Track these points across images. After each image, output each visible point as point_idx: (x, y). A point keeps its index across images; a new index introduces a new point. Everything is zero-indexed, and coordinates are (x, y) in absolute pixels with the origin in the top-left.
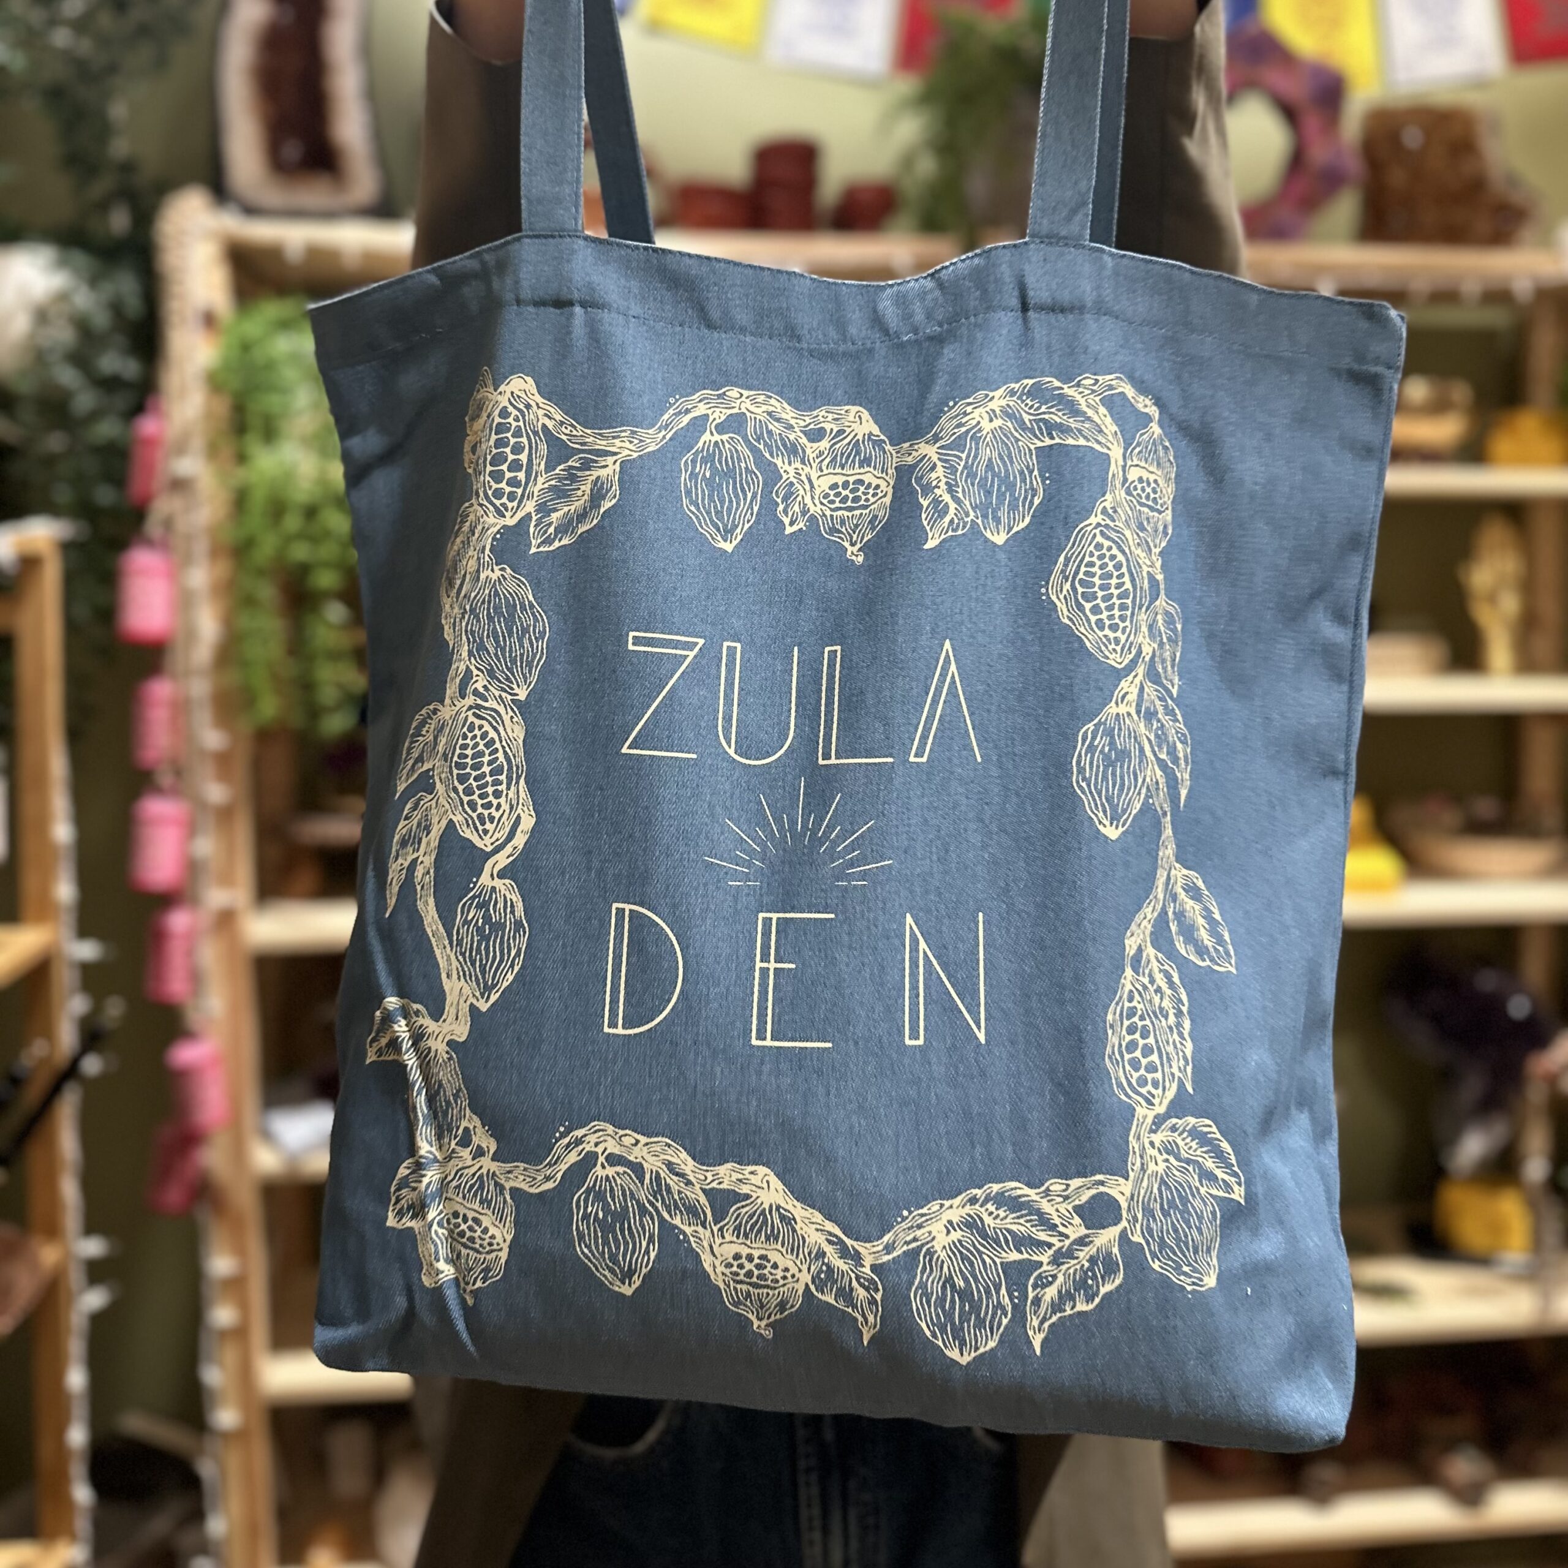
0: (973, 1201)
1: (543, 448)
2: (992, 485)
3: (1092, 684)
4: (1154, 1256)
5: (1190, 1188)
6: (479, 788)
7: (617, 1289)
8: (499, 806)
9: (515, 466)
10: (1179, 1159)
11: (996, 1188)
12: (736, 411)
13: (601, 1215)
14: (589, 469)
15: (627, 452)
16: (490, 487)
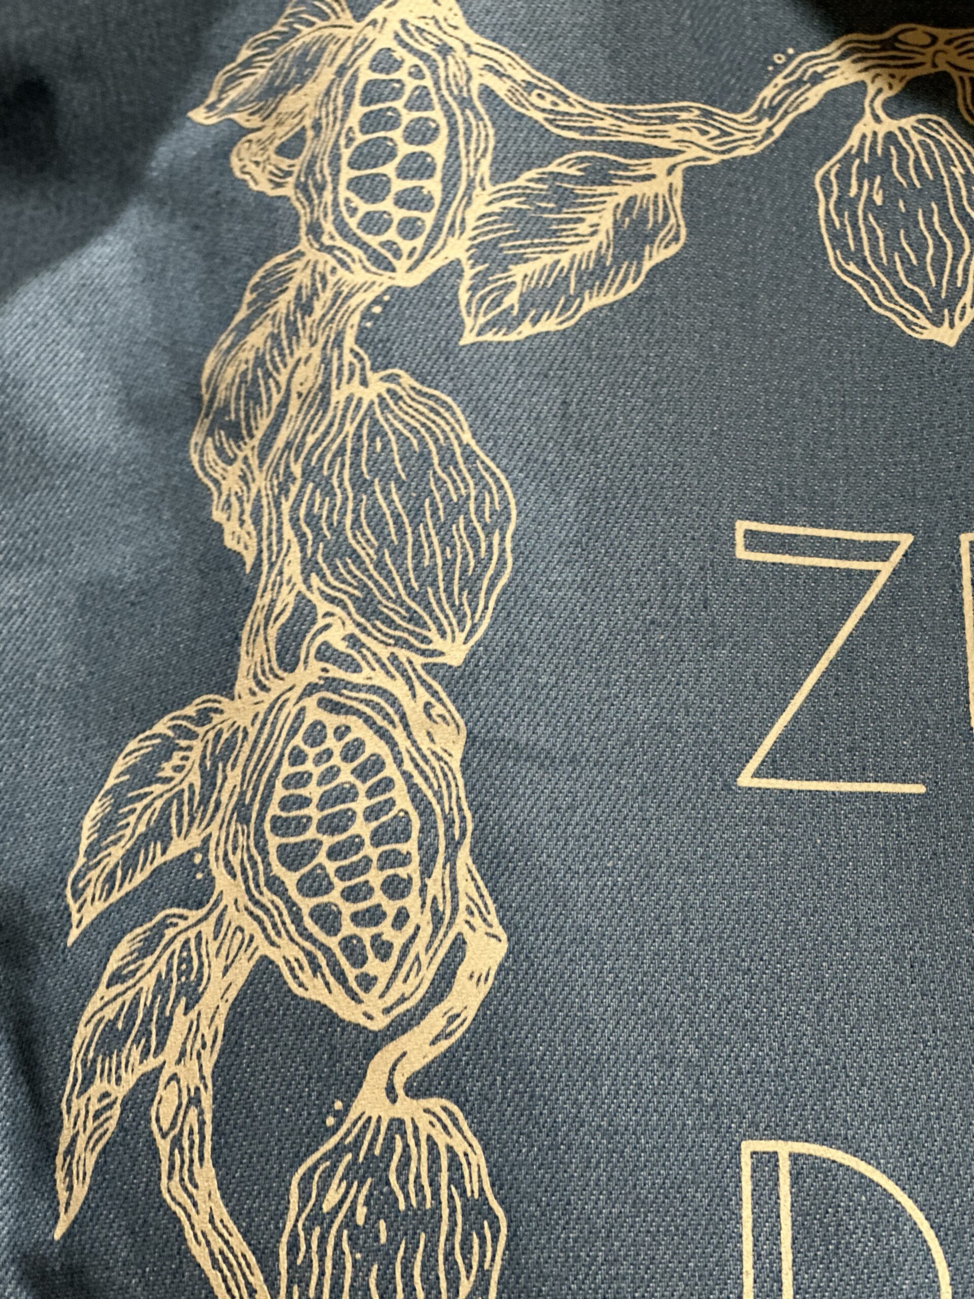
1: (486, 133)
6: (342, 873)
8: (401, 918)
9: (416, 168)
14: (607, 181)
15: (695, 152)
16: (353, 211)
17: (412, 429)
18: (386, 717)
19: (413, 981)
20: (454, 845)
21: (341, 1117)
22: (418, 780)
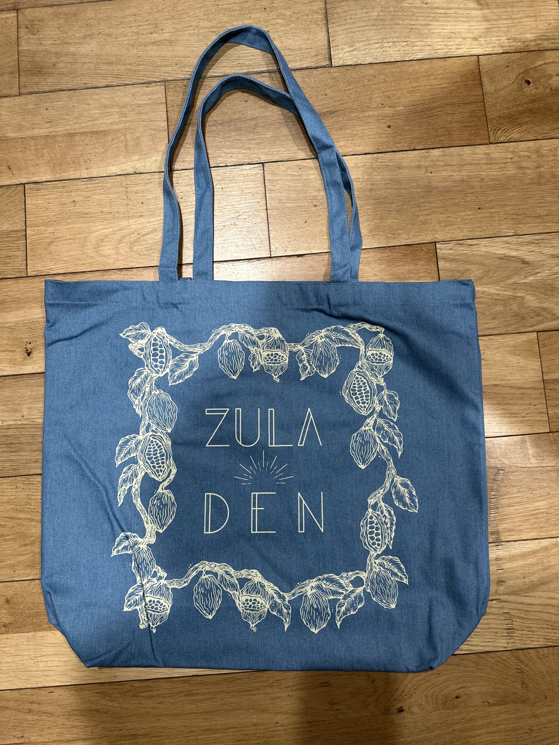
0: (319, 580)
1: (170, 351)
2: (322, 359)
3: (356, 422)
4: (374, 597)
5: (387, 577)
6: (156, 461)
7: (207, 617)
8: (163, 467)
9: (161, 357)
10: (384, 568)
11: (326, 576)
12: (234, 331)
13: (203, 591)
14: (188, 358)
15: (200, 352)
16: (153, 364)
17: (163, 398)
18: (161, 440)
19: (165, 475)
20: (170, 457)
21: (156, 492)
22: (165, 448)
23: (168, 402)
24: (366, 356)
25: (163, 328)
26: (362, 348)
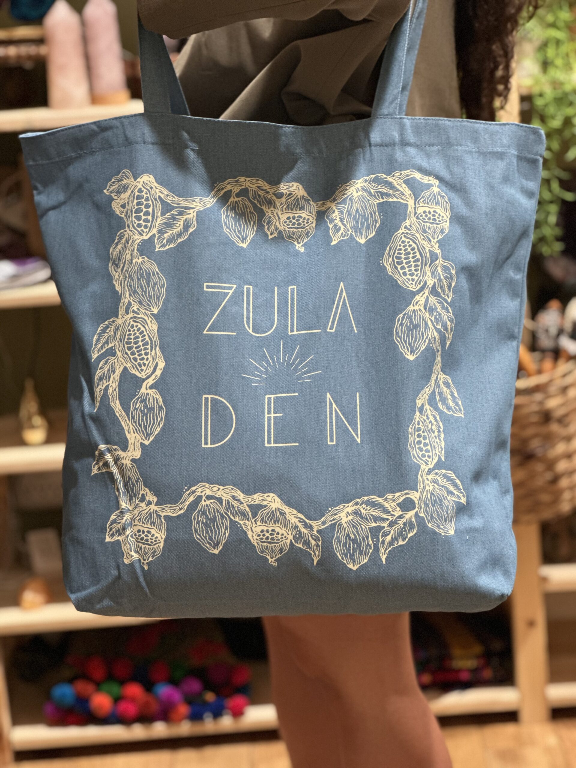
0: (357, 504)
1: (160, 206)
2: (359, 219)
3: (402, 299)
4: (429, 521)
5: (443, 497)
6: (138, 352)
7: (212, 552)
8: (147, 359)
9: (147, 214)
10: (438, 484)
11: (366, 498)
12: (244, 187)
13: (204, 521)
14: (182, 215)
15: (199, 208)
16: (135, 223)
17: (147, 268)
18: (144, 323)
19: (150, 370)
20: (156, 346)
21: (139, 392)
22: (150, 335)
23: (154, 274)
24: (416, 213)
25: (151, 176)
26: (411, 203)
